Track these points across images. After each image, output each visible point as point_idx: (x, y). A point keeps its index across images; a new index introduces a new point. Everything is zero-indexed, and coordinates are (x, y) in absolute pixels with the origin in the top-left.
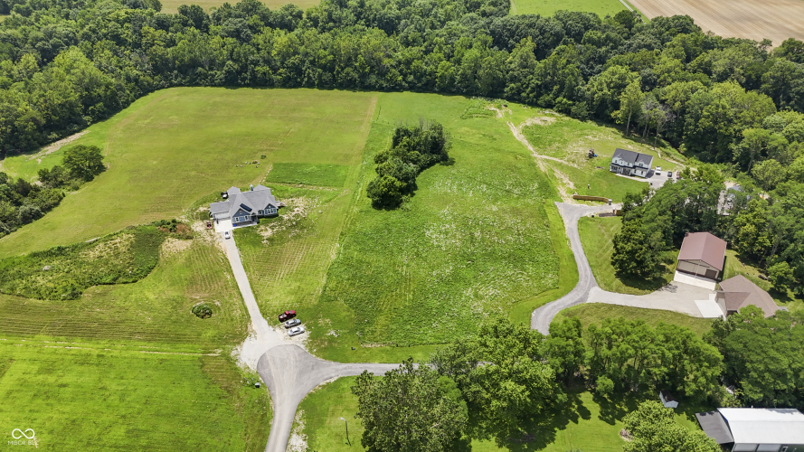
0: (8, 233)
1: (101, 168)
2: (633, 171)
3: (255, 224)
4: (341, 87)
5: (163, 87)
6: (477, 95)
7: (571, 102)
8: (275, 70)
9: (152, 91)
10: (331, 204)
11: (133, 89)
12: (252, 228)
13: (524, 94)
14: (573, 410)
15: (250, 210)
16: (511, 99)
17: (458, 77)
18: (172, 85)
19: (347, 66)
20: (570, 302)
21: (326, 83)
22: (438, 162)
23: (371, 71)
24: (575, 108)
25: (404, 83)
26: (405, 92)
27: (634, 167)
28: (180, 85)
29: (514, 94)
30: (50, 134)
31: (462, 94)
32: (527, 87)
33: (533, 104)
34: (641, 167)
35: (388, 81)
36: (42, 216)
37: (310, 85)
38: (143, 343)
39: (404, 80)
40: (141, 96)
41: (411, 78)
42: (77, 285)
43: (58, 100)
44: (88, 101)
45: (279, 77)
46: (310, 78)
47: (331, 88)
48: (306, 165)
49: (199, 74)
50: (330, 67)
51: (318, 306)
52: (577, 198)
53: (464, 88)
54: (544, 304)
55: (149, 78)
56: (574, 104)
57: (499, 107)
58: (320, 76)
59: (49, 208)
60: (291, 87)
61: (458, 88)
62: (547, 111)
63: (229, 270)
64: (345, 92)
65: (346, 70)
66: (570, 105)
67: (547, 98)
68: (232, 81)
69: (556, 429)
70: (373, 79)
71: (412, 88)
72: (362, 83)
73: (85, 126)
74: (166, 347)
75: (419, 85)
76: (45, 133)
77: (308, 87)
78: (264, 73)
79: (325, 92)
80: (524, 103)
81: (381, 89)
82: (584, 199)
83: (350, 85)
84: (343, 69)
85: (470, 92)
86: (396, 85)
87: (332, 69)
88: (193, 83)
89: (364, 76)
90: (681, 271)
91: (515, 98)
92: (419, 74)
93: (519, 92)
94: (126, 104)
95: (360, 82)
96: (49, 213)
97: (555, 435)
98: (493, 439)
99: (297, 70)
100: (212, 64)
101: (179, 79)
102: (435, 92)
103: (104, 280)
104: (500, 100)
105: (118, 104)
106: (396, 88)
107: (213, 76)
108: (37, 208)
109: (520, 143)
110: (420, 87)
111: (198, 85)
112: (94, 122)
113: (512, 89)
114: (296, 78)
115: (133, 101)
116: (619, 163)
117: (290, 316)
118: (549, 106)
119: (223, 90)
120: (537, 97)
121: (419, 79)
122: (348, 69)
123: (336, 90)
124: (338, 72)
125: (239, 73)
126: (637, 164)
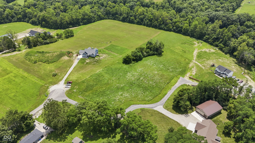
0: (39, 46)
1: (72, 36)
2: (222, 75)
3: (87, 58)
4: (153, 27)
5: (106, 19)
6: (194, 37)
7: (224, 46)
8: (136, 19)
9: (103, 19)
10: (112, 58)
11: (98, 18)
12: (86, 59)
13: (209, 40)
14: (112, 135)
15: (87, 54)
16: (205, 41)
17: (190, 30)
18: (109, 19)
19: (156, 21)
20: (147, 107)
21: (148, 25)
22: (157, 55)
23: (163, 23)
24: (224, 48)
25: (172, 29)
26: (172, 32)
27: (223, 73)
28: (111, 19)
29: (206, 40)
30: (70, 26)
31: (190, 36)
32: (211, 38)
33: (211, 44)
34: (225, 74)
35: (167, 27)
36: (49, 44)
37: (144, 25)
38: (36, 78)
39: (173, 28)
40: (99, 20)
41: (175, 28)
42: (38, 61)
43: (74, 17)
44: (83, 19)
45: (136, 21)
46: (145, 23)
47: (150, 27)
48: (118, 46)
49: (116, 17)
50: (151, 20)
51: (79, 83)
52: (190, 78)
53: (191, 34)
54: (138, 104)
55: (103, 16)
56: (225, 47)
57: (198, 43)
58: (147, 22)
59: (52, 43)
60: (139, 25)
61: (189, 34)
62: (215, 48)
63: (70, 68)
64: (153, 29)
65: (155, 22)
66: (223, 47)
67: (217, 43)
68: (124, 20)
69: (101, 138)
70: (163, 26)
71: (174, 31)
72: (159, 27)
73: (80, 25)
74: (39, 80)
75: (177, 30)
76: (69, 25)
77: (144, 26)
78: (132, 19)
79: (148, 28)
80: (209, 43)
81: (164, 30)
82: (193, 79)
83: (155, 27)
84: (155, 21)
85: (192, 36)
86: (169, 29)
87: (151, 21)
88: (114, 19)
89: (160, 25)
90: (197, 112)
91: (206, 41)
92: (178, 27)
93: (208, 39)
94: (94, 22)
95: (158, 26)
96: (51, 44)
97: (98, 139)
98: (82, 133)
99: (142, 20)
100: (121, 14)
101: (111, 17)
102: (181, 34)
103: (43, 61)
104: (200, 40)
105: (91, 21)
106: (169, 30)
107: (120, 18)
108: (49, 42)
109: (193, 56)
110: (177, 31)
111: (115, 20)
112: (83, 25)
113: (207, 37)
114: (141, 22)
115: (96, 21)
116: (218, 70)
117: (70, 83)
118: (217, 46)
119: (121, 22)
120: (213, 42)
121: (177, 28)
122: (156, 22)
123: (151, 28)
124: (153, 22)
125: (126, 18)
126: (224, 73)
